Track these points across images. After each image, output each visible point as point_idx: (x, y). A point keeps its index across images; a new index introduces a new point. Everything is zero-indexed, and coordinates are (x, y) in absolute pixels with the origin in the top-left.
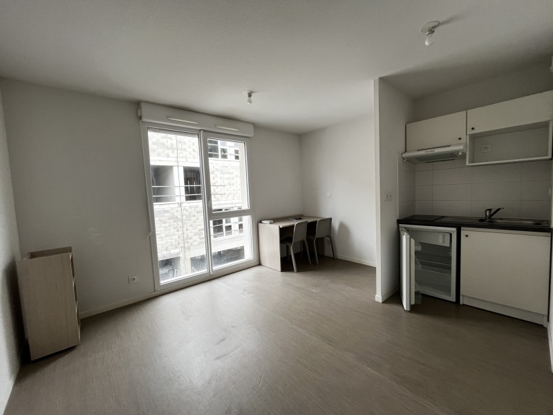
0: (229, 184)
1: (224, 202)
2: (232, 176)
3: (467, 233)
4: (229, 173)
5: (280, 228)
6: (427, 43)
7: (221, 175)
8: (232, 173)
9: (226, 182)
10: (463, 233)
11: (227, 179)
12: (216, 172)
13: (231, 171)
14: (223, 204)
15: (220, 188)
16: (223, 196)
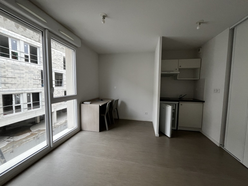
0: (20, 77)
1: (15, 89)
2: (22, 72)
3: (181, 104)
4: (19, 70)
5: (100, 106)
6: (198, 28)
7: (13, 71)
8: (22, 70)
9: (16, 76)
10: (180, 104)
11: (18, 73)
12: (6, 68)
13: (21, 68)
14: (14, 91)
15: (10, 79)
16: (14, 85)
